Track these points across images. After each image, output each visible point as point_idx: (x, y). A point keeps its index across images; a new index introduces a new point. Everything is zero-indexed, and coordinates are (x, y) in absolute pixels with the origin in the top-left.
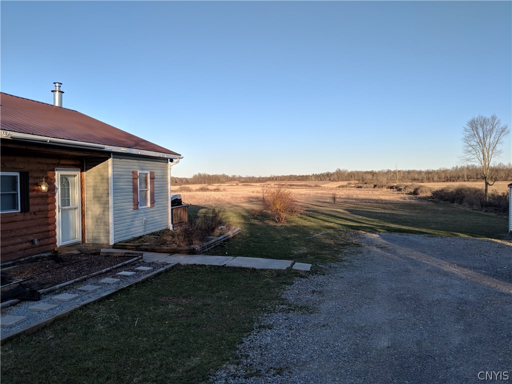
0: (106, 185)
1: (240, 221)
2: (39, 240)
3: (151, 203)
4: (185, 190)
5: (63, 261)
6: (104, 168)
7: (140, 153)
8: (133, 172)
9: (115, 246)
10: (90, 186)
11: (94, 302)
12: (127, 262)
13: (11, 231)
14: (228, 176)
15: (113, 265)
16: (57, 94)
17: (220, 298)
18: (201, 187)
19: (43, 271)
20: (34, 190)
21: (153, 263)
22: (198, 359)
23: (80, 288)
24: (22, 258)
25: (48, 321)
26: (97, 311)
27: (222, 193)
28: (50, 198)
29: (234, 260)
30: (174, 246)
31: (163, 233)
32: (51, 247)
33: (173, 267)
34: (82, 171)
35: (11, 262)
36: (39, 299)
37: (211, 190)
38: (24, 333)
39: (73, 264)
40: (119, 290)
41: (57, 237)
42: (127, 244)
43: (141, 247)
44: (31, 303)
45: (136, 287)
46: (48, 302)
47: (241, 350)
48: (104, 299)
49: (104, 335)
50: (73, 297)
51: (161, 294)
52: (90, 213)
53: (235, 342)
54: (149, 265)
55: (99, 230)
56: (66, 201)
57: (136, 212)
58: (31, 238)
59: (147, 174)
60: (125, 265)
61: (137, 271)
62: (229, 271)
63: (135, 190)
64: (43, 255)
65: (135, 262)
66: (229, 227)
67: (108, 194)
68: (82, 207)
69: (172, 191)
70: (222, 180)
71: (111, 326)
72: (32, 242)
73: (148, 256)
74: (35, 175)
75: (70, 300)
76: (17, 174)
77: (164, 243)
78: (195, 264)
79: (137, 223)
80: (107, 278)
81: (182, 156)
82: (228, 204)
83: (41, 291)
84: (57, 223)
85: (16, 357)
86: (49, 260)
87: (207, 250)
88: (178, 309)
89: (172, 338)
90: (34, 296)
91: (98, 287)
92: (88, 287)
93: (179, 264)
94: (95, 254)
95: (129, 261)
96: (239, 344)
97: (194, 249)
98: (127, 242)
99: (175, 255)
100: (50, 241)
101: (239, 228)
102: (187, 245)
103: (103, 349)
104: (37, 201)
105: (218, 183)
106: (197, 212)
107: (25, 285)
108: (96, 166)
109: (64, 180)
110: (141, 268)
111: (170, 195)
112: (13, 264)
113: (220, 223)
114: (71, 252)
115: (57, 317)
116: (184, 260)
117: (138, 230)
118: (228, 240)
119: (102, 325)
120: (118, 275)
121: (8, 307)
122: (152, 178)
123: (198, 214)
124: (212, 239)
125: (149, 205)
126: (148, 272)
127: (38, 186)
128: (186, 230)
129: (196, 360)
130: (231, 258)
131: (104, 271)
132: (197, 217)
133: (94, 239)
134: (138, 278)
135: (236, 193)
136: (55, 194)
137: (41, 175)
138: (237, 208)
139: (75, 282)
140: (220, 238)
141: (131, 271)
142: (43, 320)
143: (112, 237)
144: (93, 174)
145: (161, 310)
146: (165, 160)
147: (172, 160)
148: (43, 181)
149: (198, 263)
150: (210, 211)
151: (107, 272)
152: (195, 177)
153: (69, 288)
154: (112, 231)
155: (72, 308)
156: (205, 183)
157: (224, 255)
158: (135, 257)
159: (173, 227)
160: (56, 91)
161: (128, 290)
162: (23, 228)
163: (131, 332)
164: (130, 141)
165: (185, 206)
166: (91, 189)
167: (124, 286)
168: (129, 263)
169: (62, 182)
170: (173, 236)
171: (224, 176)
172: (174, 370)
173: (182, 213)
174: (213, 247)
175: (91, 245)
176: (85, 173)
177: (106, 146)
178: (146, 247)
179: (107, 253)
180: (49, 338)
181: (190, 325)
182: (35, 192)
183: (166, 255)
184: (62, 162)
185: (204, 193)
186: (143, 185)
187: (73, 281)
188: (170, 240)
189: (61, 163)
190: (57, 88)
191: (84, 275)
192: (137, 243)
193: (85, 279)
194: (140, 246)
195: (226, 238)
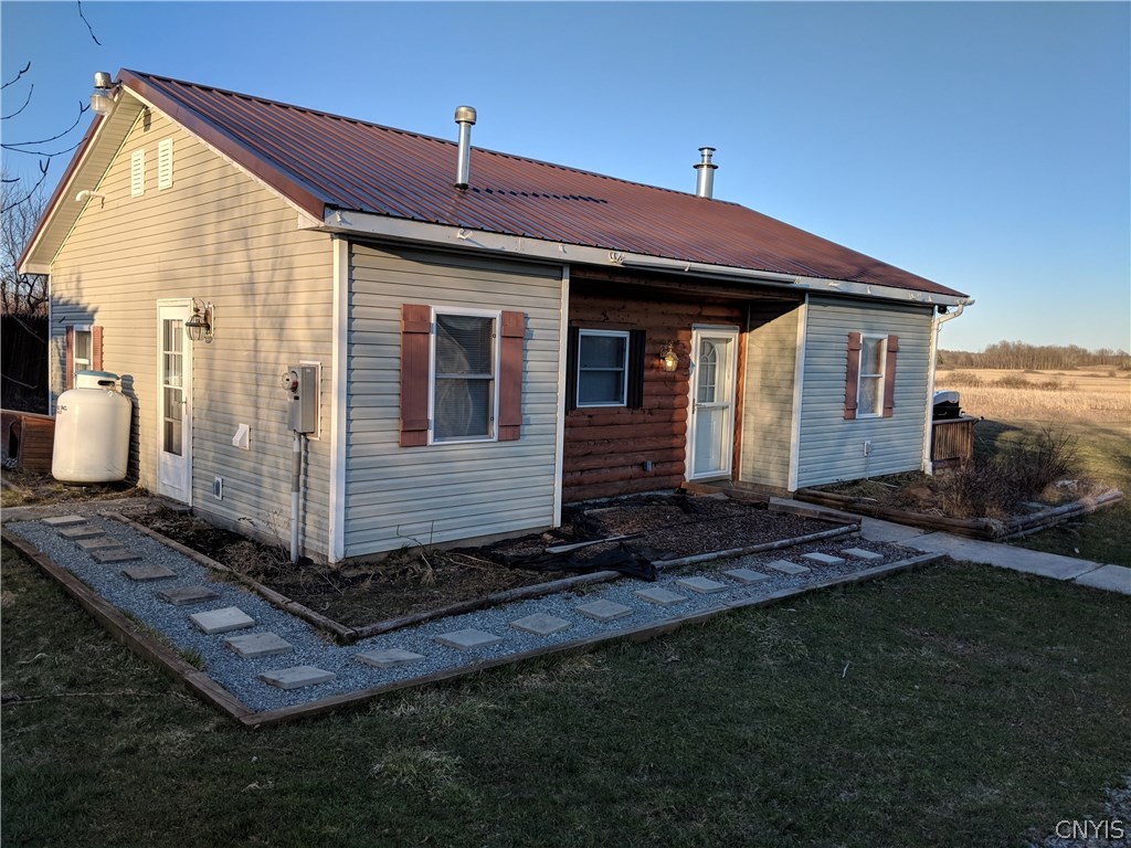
0: (790, 362)
1: (1117, 471)
2: (655, 464)
3: (885, 408)
4: (961, 380)
5: (695, 512)
6: (789, 326)
7: (869, 292)
8: (850, 336)
9: (799, 495)
10: (755, 363)
11: (757, 607)
12: (825, 533)
13: (609, 441)
14: (1085, 351)
15: (793, 536)
16: (704, 171)
17: (1056, 659)
18: (1005, 376)
19: (660, 526)
20: (652, 367)
21: (884, 544)
22: (996, 791)
23: (729, 572)
24: (625, 494)
25: (669, 625)
26: (763, 626)
27: (1066, 394)
28: (680, 384)
29: (1100, 571)
30: (937, 514)
31: (909, 479)
32: (674, 480)
33: (932, 563)
34: (742, 332)
35: (605, 500)
36: (653, 580)
37: (1034, 386)
38: (628, 637)
39: (715, 520)
40: (808, 592)
41: (687, 462)
42: (825, 494)
43: (857, 505)
44: (639, 584)
45: (844, 592)
46: (669, 587)
47: (1117, 805)
48: (776, 604)
49: (777, 680)
50: (715, 587)
51: (903, 619)
52: (751, 419)
53: (1101, 780)
54: (875, 547)
55: (767, 457)
56: (707, 392)
57: (849, 424)
58: (641, 458)
59: (881, 340)
60: (822, 539)
61: (847, 556)
62: (1084, 596)
63: (851, 375)
64: (659, 493)
65: (843, 537)
66: (1086, 485)
67: (793, 381)
68: (736, 406)
69: (937, 383)
70: (1066, 360)
71: (791, 665)
72: (643, 465)
73: (873, 528)
74: (656, 337)
75: (710, 593)
76: (626, 334)
77: (912, 502)
78: (989, 565)
79: (850, 450)
80: (782, 561)
81: (970, 299)
82: (1081, 423)
83: (657, 564)
84: (688, 434)
85: (615, 680)
86: (670, 505)
87: (1021, 534)
88: (944, 663)
89: (931, 725)
90: (646, 573)
91: (764, 576)
92: (744, 573)
93: (946, 558)
94: (757, 506)
95: (830, 532)
96: (1112, 787)
97: (987, 528)
98: (825, 488)
99: (936, 534)
100: (674, 469)
101: (1115, 491)
102: (968, 516)
103: (775, 709)
104: (655, 388)
105: (1055, 367)
106: (994, 437)
107: (629, 546)
108: (772, 322)
109: (707, 348)
110: (856, 551)
111: (932, 393)
112: (610, 504)
113: (1062, 472)
114: (712, 495)
115: (686, 621)
116: (961, 549)
117: (851, 467)
118: (1082, 517)
119: (771, 658)
120: (805, 558)
121: (600, 583)
122: (892, 351)
123: (997, 443)
124: (1039, 510)
125: (880, 411)
126: (872, 563)
127: (660, 358)
128: (968, 480)
129: (990, 795)
130: (1090, 564)
131: (776, 544)
132: (996, 451)
133: (757, 474)
134: (850, 572)
135: (1106, 396)
136: (688, 376)
137: (667, 338)
138: (1112, 437)
139: (719, 557)
140: (1058, 510)
141: (834, 555)
142: (661, 622)
143: (793, 475)
144: (763, 337)
145: (902, 655)
146: (927, 308)
147: (943, 309)
148: (668, 350)
149: (996, 563)
150: (1029, 437)
151: (783, 547)
152: (992, 350)
153: (708, 567)
154: (794, 462)
155: (714, 610)
156: (1017, 367)
157: (1070, 553)
158: (844, 525)
159: (934, 469)
160: (702, 166)
161: (828, 595)
162: (628, 439)
163: (834, 687)
164: (848, 267)
165: (967, 422)
166: (758, 368)
167: (819, 586)
168: (829, 537)
169: (702, 353)
170: (933, 488)
171: (1073, 350)
172: (934, 801)
173: (959, 437)
174: (1038, 529)
175: (749, 487)
176: (747, 336)
177: (797, 278)
178: (868, 507)
179: (784, 507)
180: (670, 660)
181: (975, 707)
182: (654, 371)
183: (916, 531)
184: (708, 312)
185: (1015, 391)
186: (871, 366)
187: (715, 554)
188: (925, 497)
189: (704, 314)
190: (706, 158)
191: (736, 547)
192: (846, 495)
193: (738, 556)
194: (854, 502)
195: (1077, 513)
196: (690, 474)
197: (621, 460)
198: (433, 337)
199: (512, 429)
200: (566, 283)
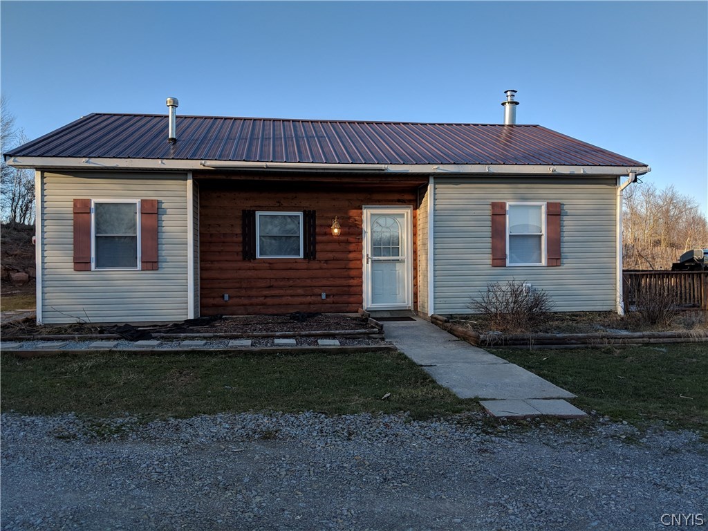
2: (333, 295)
3: (549, 258)
7: (487, 171)
8: (493, 205)
9: (432, 318)
13: (288, 279)
16: (508, 106)
28: (354, 244)
32: (354, 307)
34: (416, 209)
41: (364, 296)
52: (420, 267)
57: (499, 270)
58: (318, 291)
59: (541, 207)
63: (498, 233)
67: (428, 238)
74: (323, 215)
76: (300, 214)
84: (364, 277)
93: (390, 350)
99: (457, 342)
100: (353, 300)
108: (423, 200)
122: (554, 215)
125: (543, 261)
127: (330, 228)
137: (338, 215)
143: (430, 304)
148: (334, 222)
154: (430, 295)
159: (626, 309)
160: (506, 103)
162: (306, 278)
166: (421, 232)
176: (418, 212)
184: (378, 197)
189: (374, 199)
190: (509, 98)
196: (368, 303)
197: (300, 291)
198: (93, 215)
199: (152, 263)
200: (190, 182)
